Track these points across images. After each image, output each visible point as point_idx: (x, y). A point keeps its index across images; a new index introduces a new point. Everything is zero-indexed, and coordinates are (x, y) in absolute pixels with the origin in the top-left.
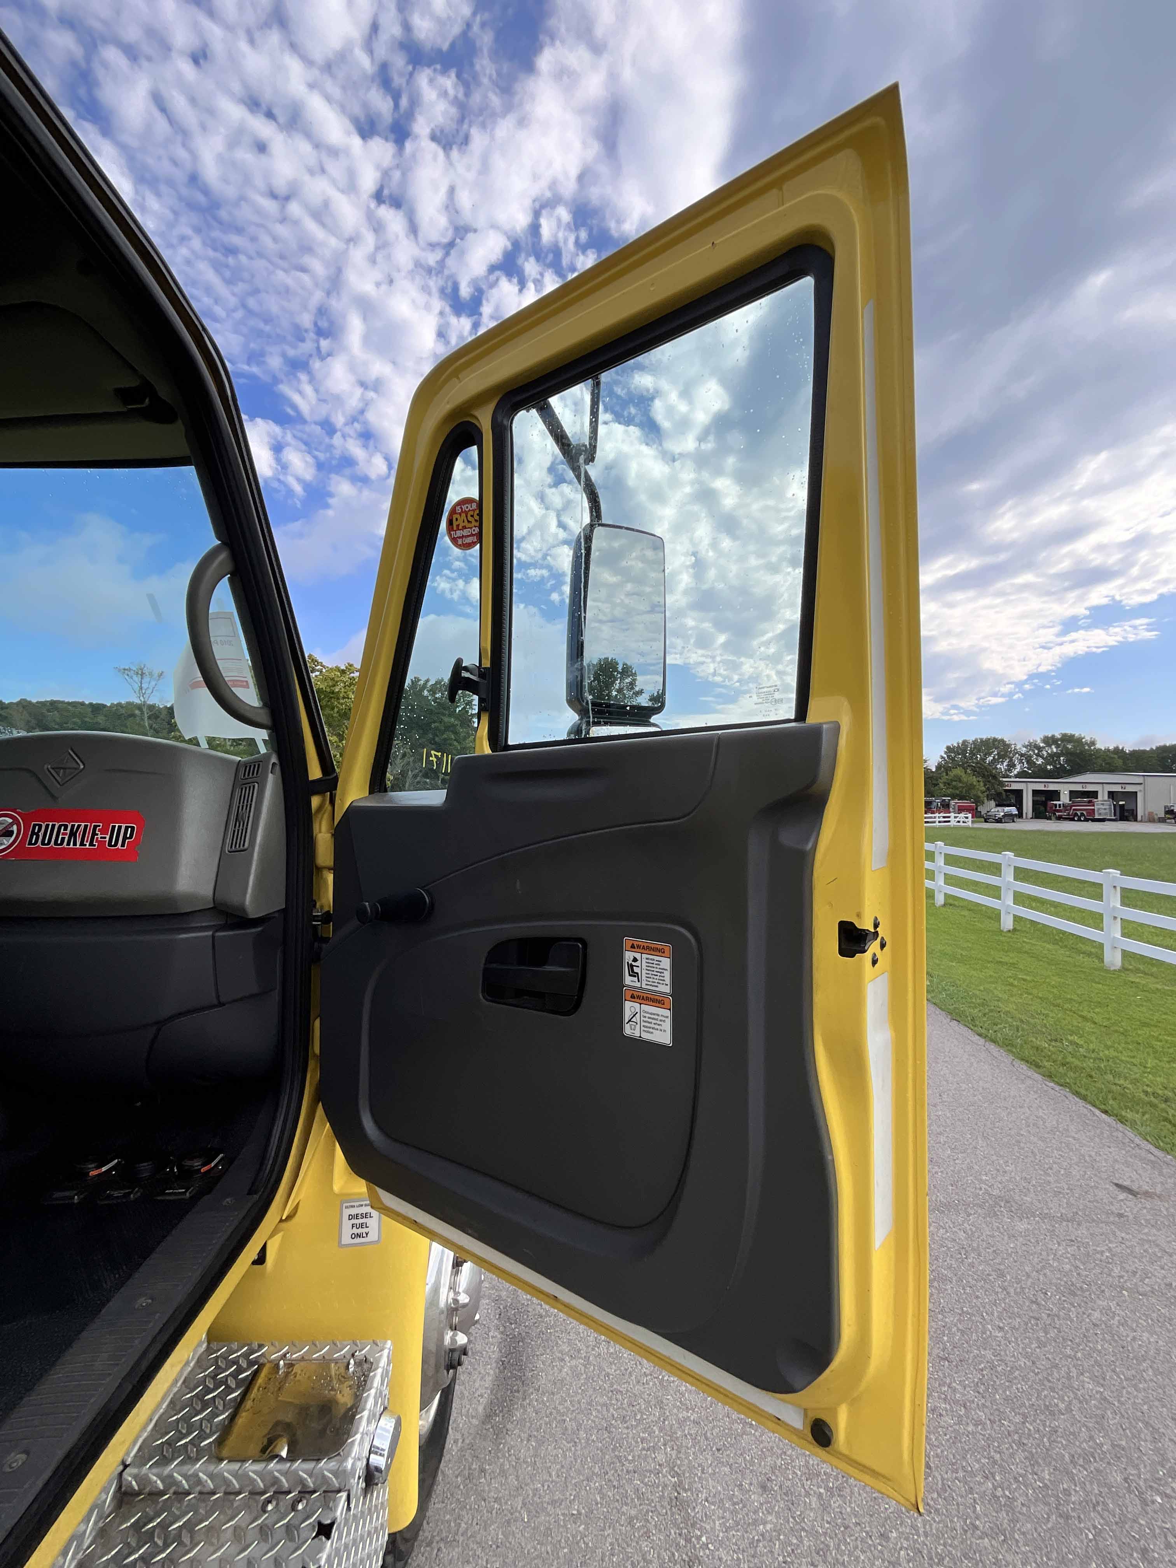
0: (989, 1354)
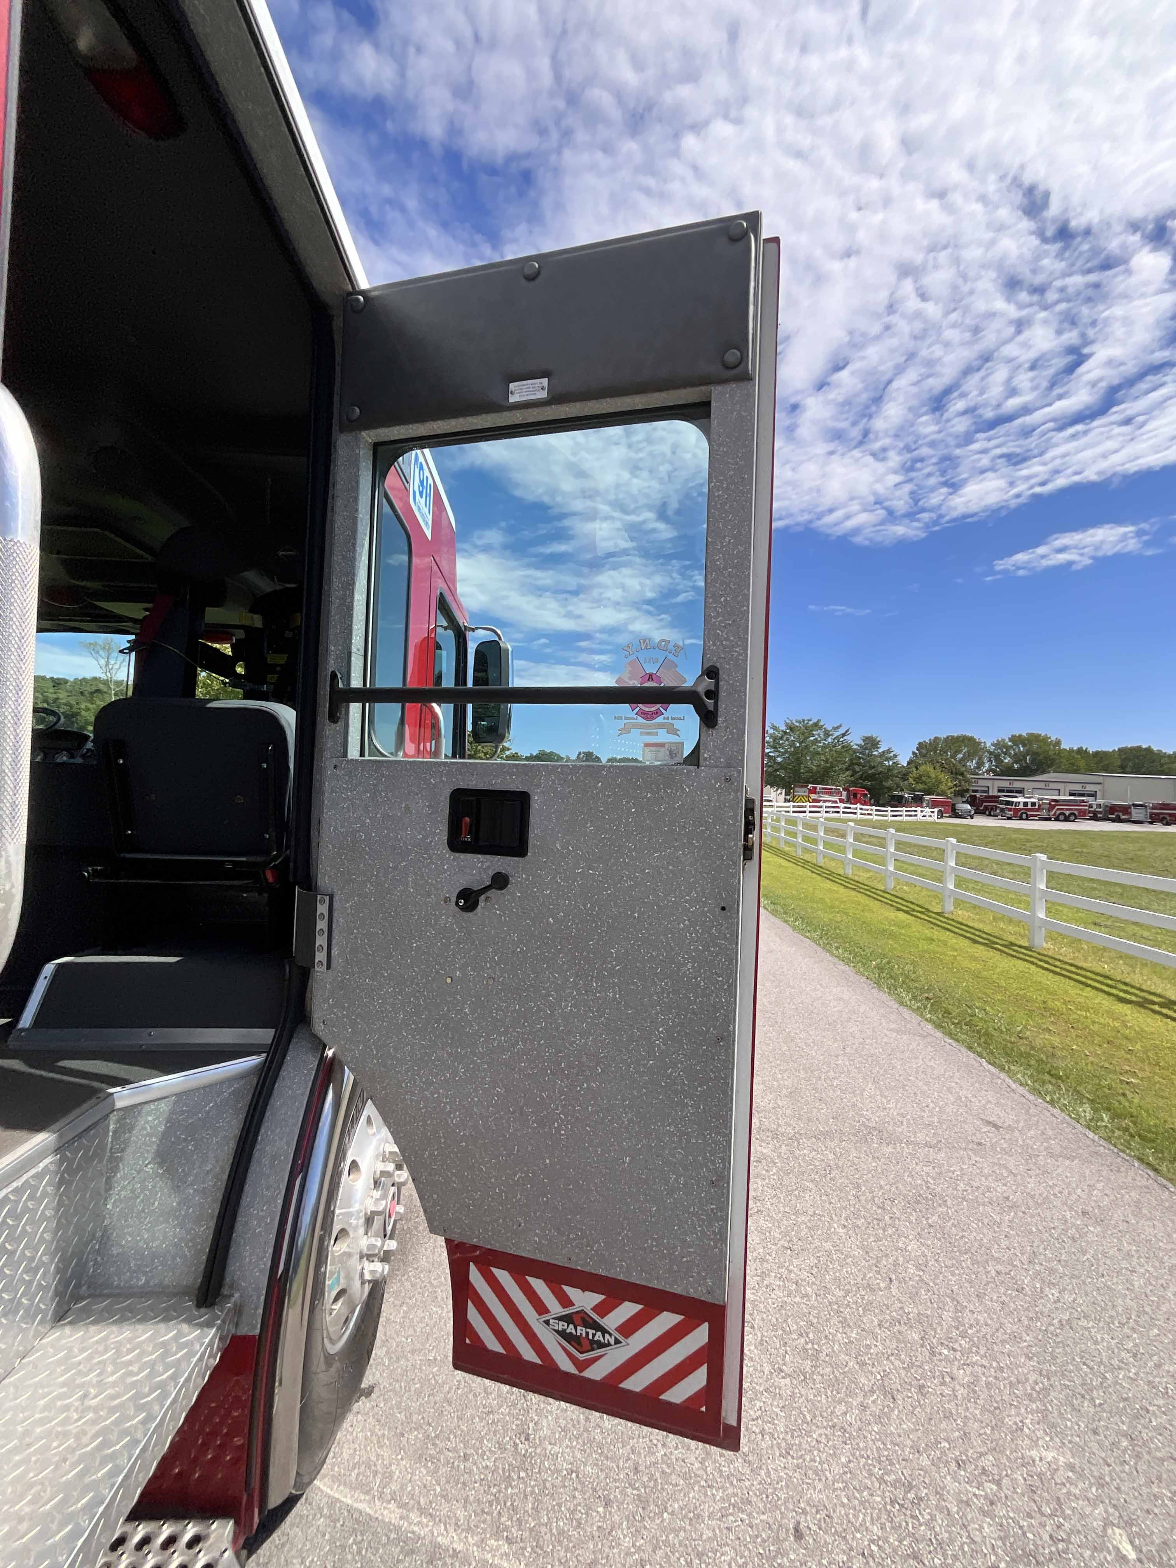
0: (828, 1246)
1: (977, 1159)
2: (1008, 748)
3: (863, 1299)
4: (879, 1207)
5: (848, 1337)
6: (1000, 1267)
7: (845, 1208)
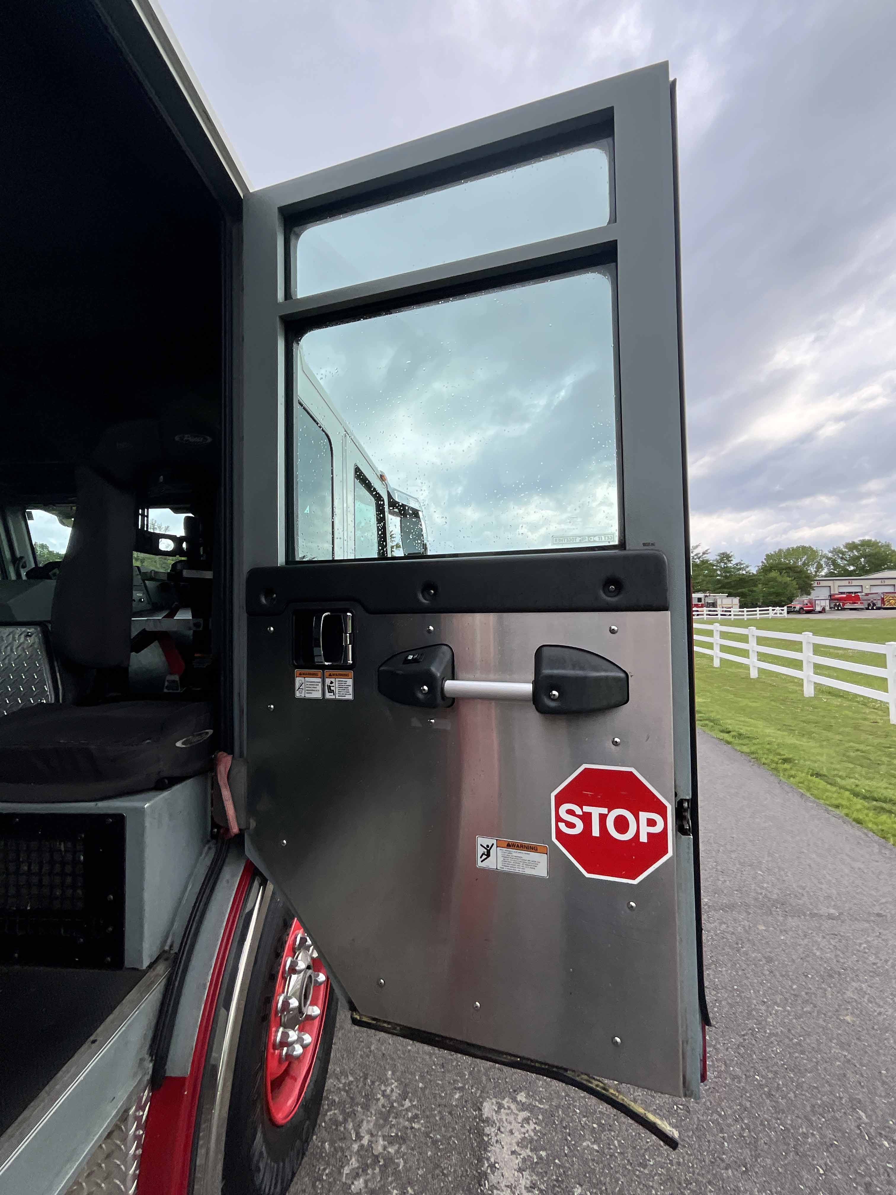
1: (881, 931)
2: (843, 553)
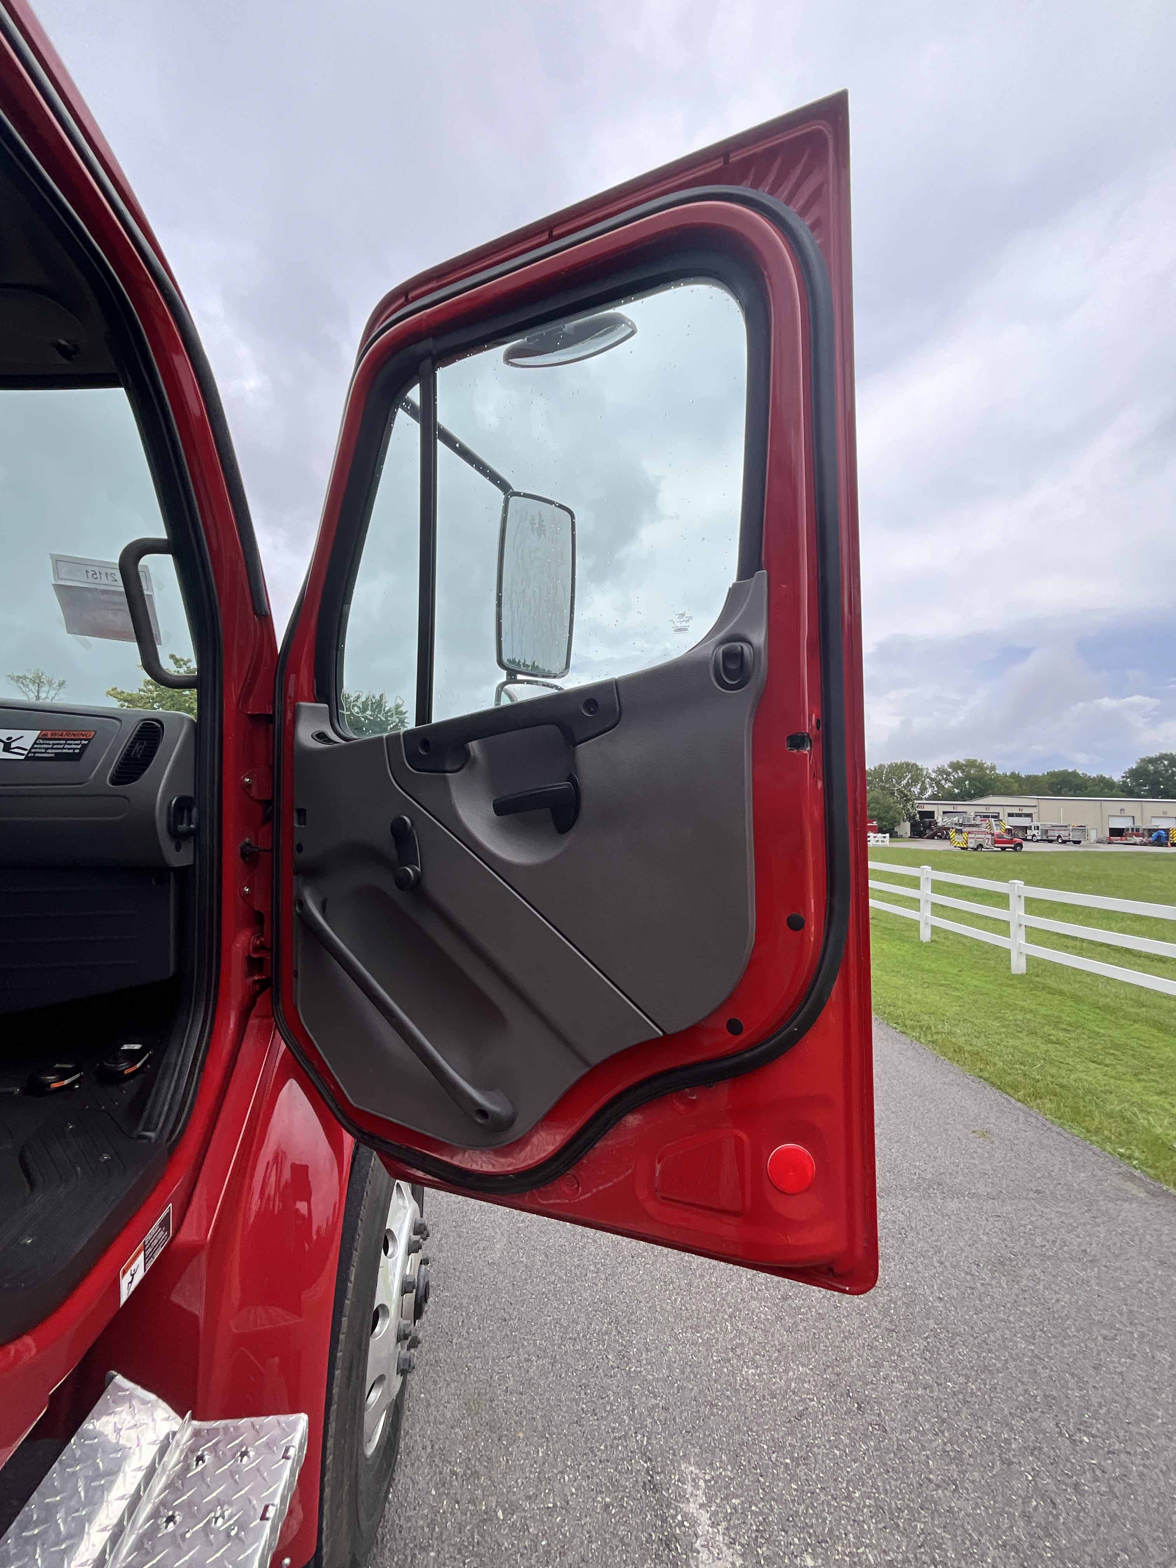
3: (985, 1384)
4: (967, 1273)
5: (985, 1432)
6: (1104, 1332)
7: (934, 1277)
